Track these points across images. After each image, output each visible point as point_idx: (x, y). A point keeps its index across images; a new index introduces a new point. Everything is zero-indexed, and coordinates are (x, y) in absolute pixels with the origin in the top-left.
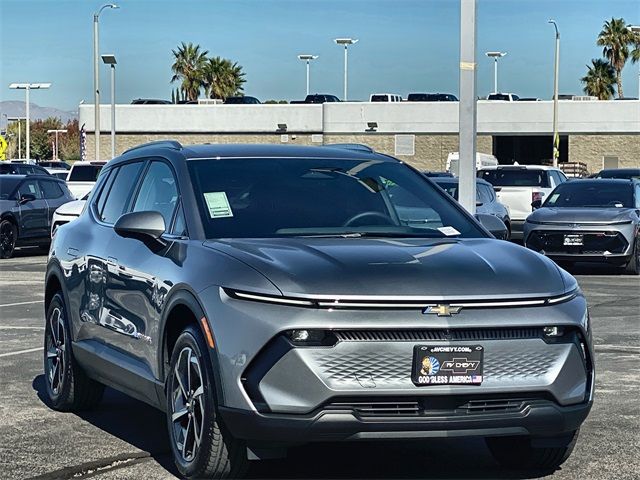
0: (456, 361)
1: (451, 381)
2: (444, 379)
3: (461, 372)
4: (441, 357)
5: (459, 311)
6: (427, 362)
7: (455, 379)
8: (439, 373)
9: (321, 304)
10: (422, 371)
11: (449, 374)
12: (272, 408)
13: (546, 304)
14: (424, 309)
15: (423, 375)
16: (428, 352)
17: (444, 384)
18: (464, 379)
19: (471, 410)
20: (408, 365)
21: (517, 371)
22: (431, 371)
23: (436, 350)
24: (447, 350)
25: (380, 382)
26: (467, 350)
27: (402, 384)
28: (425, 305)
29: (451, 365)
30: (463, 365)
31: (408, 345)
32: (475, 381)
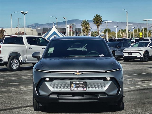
0: (79, 85)
1: (78, 89)
2: (77, 89)
3: (81, 87)
4: (76, 84)
5: (82, 74)
6: (72, 85)
7: (80, 89)
8: (76, 88)
9: (51, 72)
10: (71, 87)
11: (78, 88)
12: (41, 95)
13: (106, 72)
14: (74, 73)
15: (71, 88)
16: (73, 83)
17: (77, 90)
18: (81, 89)
19: (85, 96)
20: (69, 86)
21: (99, 87)
22: (73, 87)
23: (74, 82)
24: (77, 82)
25: (63, 89)
26: (82, 82)
27: (68, 90)
28: (74, 72)
29: (78, 86)
30: (81, 86)
31: (69, 81)
32: (84, 89)
